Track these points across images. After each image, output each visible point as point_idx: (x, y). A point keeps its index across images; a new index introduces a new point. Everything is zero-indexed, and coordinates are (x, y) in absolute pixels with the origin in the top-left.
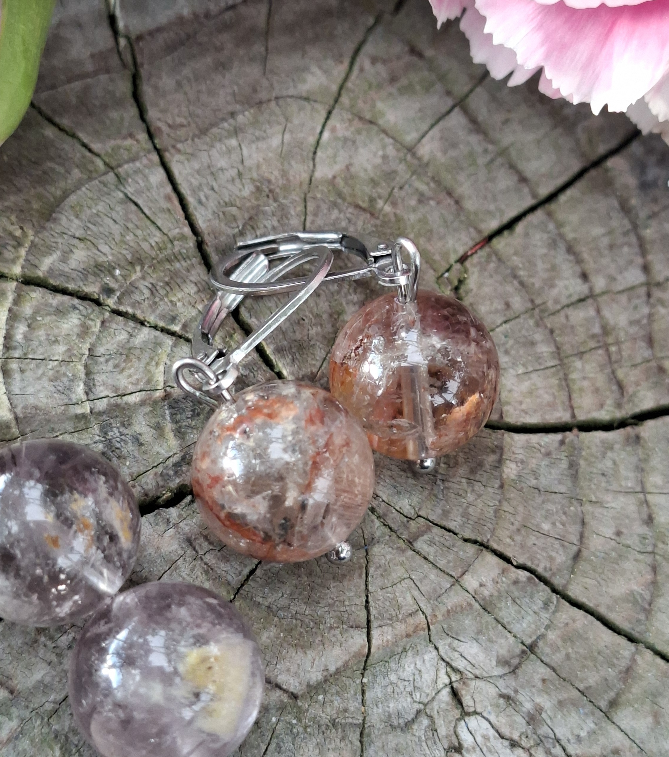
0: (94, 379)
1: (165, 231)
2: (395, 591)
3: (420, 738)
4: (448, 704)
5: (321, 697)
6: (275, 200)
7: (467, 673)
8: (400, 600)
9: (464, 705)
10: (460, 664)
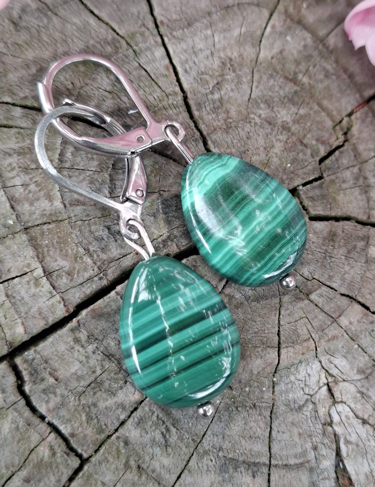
0: (115, 184)
1: (164, 89)
2: (296, 325)
3: (307, 416)
4: (325, 396)
5: (247, 389)
6: (234, 71)
7: (338, 377)
8: (299, 331)
9: (335, 397)
10: (334, 372)
